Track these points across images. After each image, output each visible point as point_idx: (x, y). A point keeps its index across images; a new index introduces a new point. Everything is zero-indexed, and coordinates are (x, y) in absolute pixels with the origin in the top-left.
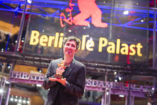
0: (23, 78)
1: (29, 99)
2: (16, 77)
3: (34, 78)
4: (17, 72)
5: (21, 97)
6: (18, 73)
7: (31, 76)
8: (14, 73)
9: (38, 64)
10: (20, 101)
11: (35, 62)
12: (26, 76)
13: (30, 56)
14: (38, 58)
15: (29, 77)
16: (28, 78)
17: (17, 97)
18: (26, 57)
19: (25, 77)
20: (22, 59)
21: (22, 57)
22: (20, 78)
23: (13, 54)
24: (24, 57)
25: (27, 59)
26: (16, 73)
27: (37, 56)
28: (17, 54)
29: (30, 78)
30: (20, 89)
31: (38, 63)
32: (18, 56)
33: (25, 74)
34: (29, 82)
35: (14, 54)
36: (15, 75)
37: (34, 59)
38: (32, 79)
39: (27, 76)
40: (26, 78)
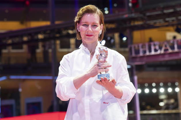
0: (153, 53)
1: (177, 84)
2: (141, 54)
3: (172, 48)
4: (140, 45)
5: (161, 84)
6: (142, 47)
7: (166, 46)
8: (135, 47)
9: (173, 20)
10: (162, 90)
11: (167, 19)
12: (157, 47)
13: (154, 9)
14: (171, 11)
15: (163, 49)
16: (162, 52)
17: (154, 85)
18: (148, 14)
19: (156, 50)
20: (142, 19)
21: (141, 15)
22: (148, 53)
23: (123, 15)
24: (144, 15)
25: (151, 18)
26: (138, 46)
27: (168, 8)
28: (132, 13)
29: (166, 50)
30: (155, 70)
31: (174, 18)
32: (133, 15)
33: (155, 45)
34: (167, 58)
35: (126, 14)
36: (137, 52)
37: (164, 14)
38: (170, 51)
39: (160, 48)
40: (159, 52)
